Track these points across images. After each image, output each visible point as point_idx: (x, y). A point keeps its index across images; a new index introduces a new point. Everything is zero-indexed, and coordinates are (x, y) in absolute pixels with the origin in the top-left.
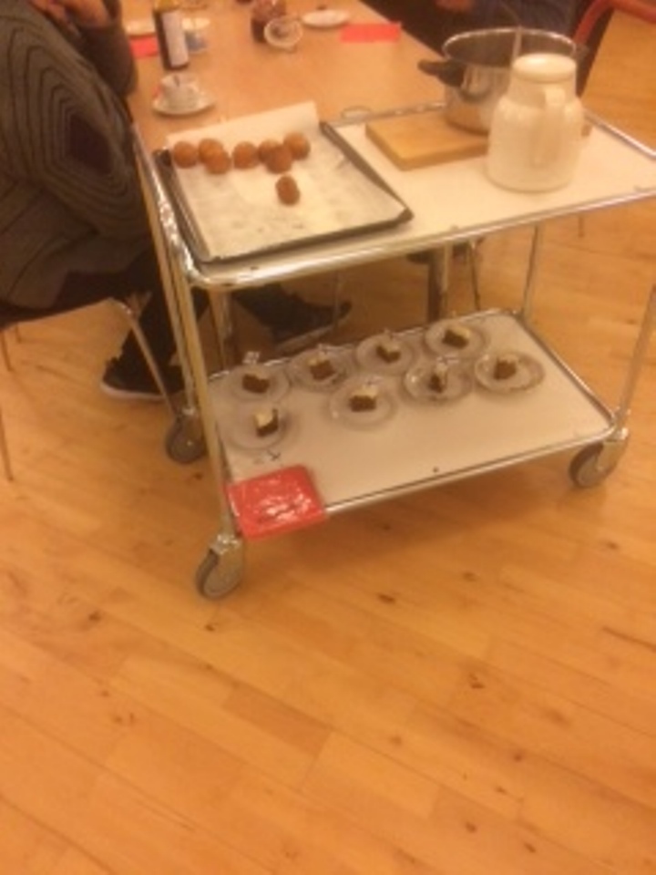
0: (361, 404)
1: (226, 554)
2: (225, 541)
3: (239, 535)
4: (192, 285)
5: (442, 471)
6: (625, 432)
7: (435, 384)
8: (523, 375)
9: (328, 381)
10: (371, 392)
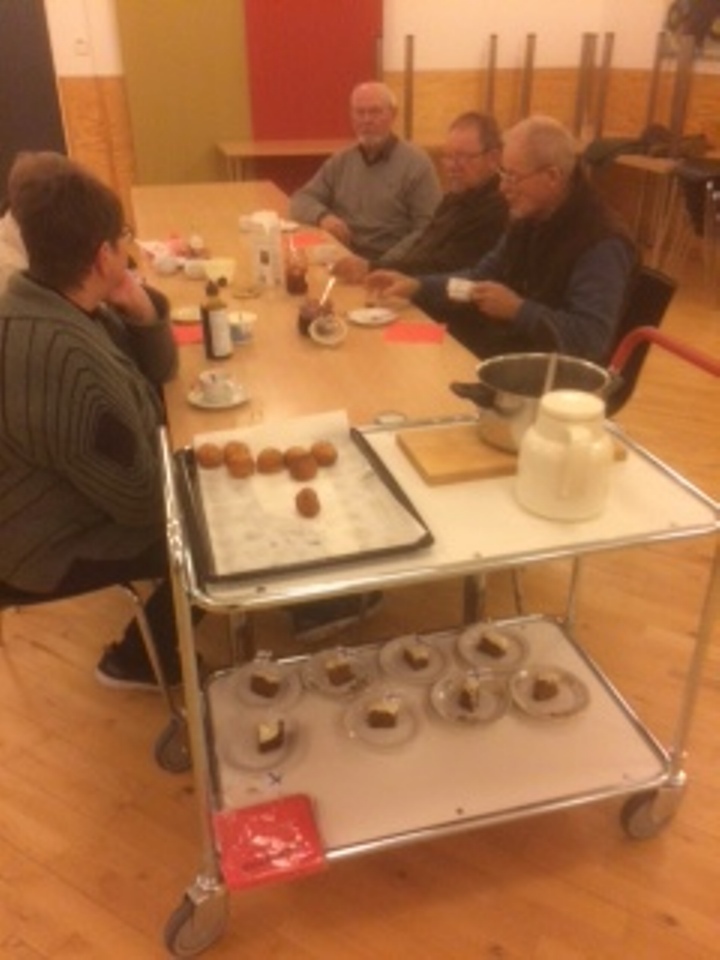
0: (381, 721)
1: (206, 903)
2: (205, 886)
3: (221, 880)
4: (193, 603)
5: (468, 813)
6: (682, 776)
7: (465, 701)
8: (565, 698)
9: (345, 688)
10: (391, 707)
